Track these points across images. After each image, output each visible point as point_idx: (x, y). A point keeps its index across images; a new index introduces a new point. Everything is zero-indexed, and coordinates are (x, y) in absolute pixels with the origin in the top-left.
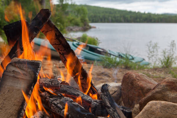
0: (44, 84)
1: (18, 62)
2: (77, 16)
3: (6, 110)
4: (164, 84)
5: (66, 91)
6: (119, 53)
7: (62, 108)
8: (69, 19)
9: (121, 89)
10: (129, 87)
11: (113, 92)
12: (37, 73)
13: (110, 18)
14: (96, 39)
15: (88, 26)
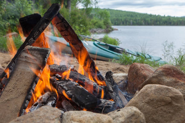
0: (54, 69)
1: (30, 49)
2: (100, 19)
3: (18, 89)
4: (161, 70)
5: (73, 77)
6: (137, 52)
7: (67, 90)
8: (93, 22)
9: (127, 79)
10: (134, 77)
11: (120, 81)
12: (46, 59)
13: (131, 21)
14: (117, 40)
15: (111, 28)
